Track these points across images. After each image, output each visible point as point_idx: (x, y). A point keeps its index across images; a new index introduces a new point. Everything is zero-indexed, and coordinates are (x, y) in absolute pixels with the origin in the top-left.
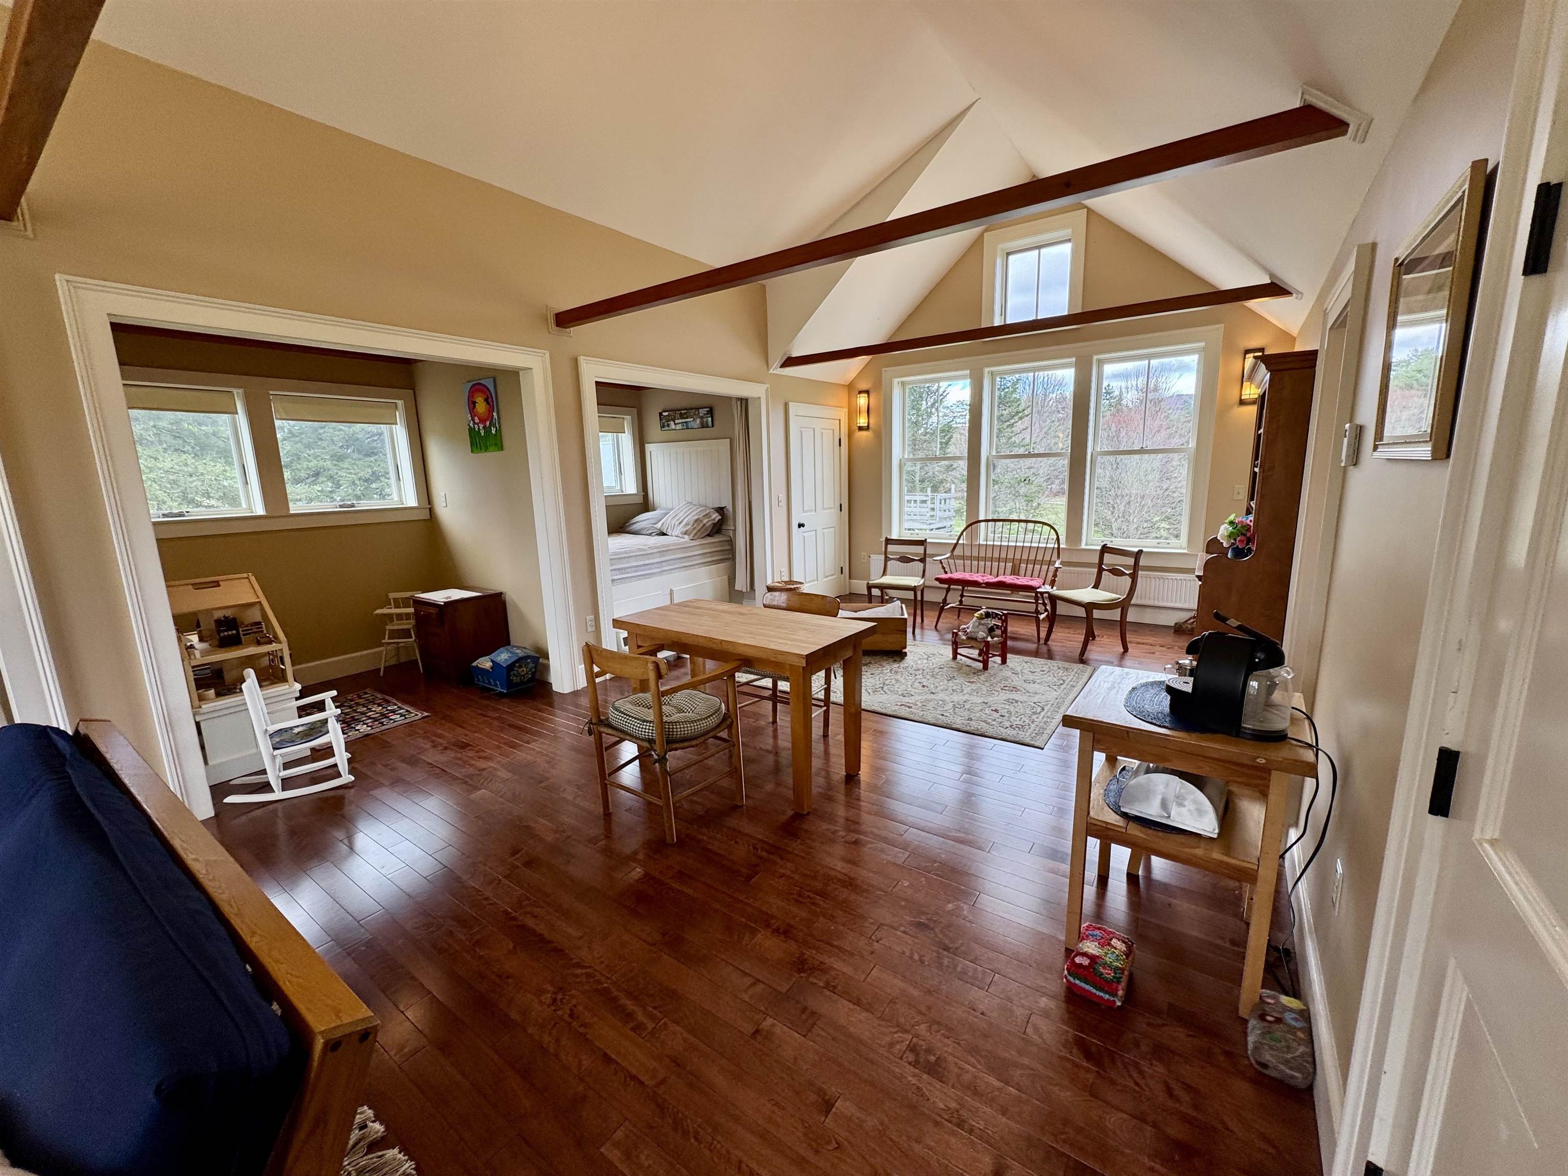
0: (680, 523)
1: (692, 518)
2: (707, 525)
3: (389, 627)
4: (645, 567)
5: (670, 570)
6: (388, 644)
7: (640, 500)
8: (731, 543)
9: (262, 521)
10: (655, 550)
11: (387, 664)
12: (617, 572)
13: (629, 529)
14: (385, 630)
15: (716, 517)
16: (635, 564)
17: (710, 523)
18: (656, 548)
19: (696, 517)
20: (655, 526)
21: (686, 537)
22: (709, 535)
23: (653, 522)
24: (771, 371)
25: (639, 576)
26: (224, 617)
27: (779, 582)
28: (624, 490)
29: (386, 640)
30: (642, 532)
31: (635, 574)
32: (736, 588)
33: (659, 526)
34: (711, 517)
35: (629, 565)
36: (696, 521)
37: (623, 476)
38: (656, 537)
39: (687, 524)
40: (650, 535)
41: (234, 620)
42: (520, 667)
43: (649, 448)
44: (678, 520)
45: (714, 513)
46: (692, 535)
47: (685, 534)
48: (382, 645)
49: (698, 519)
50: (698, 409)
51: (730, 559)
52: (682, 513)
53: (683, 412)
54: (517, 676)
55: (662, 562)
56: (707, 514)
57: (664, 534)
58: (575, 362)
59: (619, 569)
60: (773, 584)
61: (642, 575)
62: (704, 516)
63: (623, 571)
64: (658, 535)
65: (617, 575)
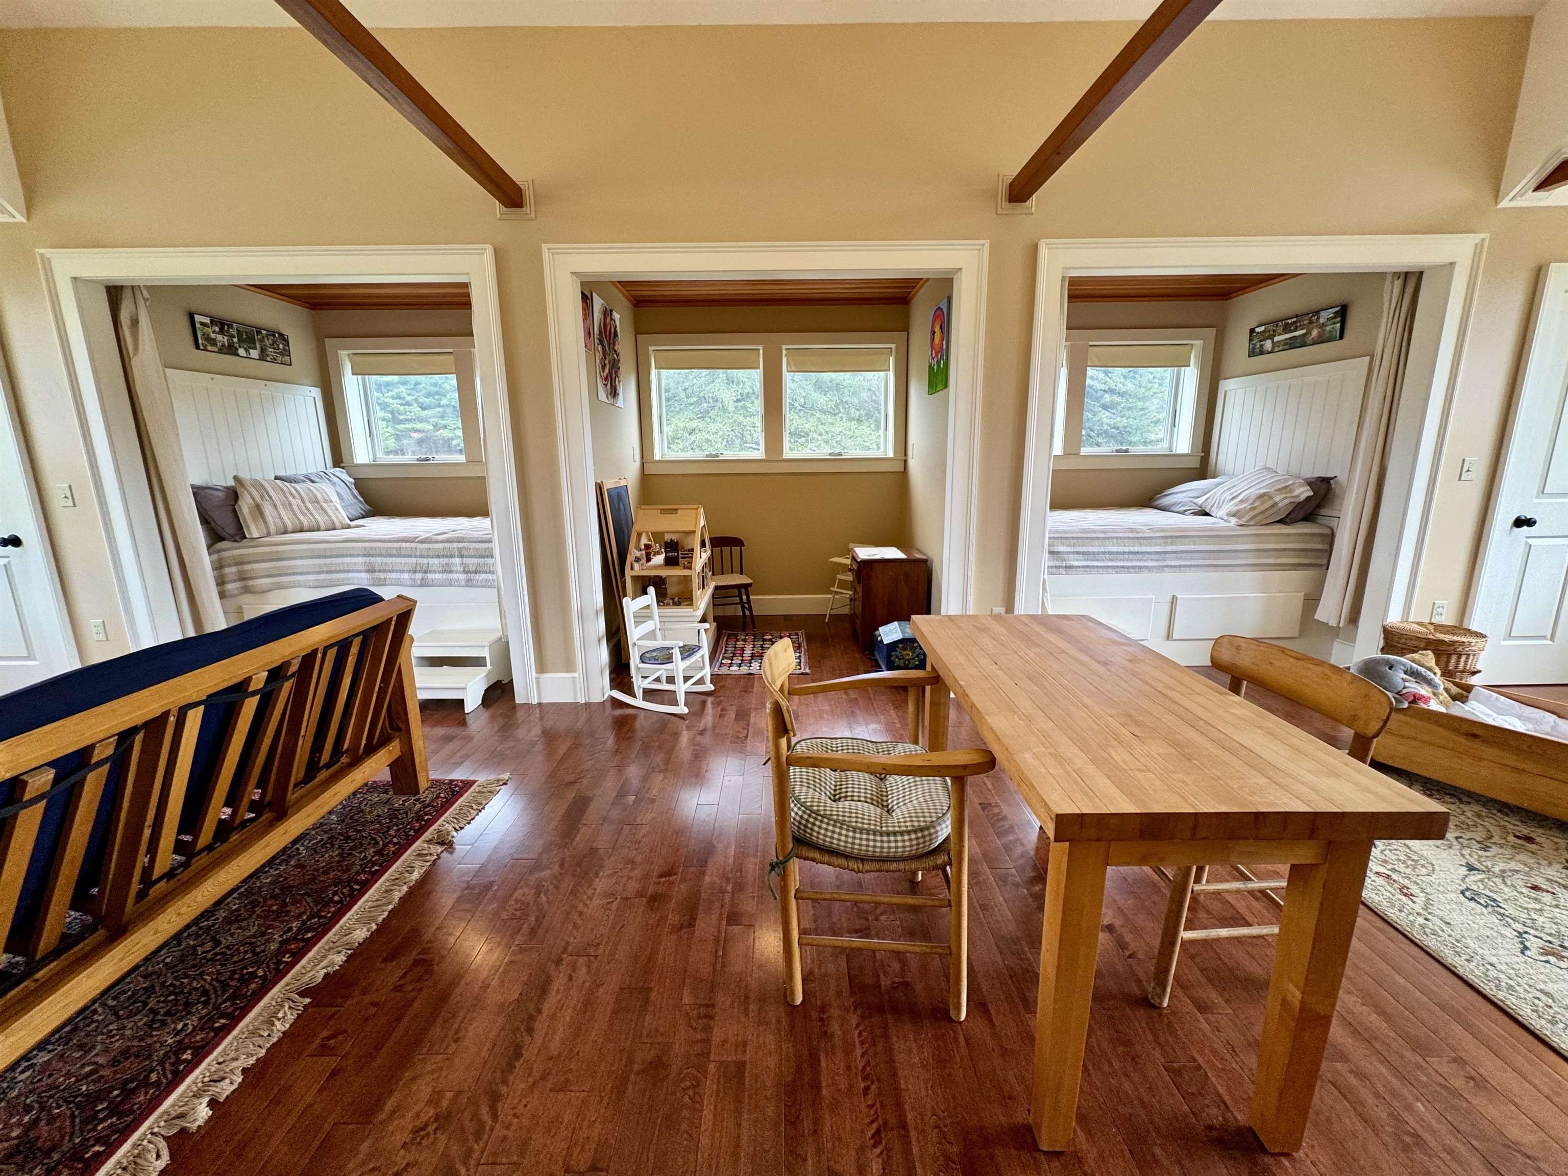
0: (1233, 499)
1: (1255, 491)
2: (1280, 505)
3: (839, 576)
4: (1131, 556)
5: (1180, 566)
6: (836, 593)
7: (1195, 463)
8: (1330, 538)
9: (763, 464)
10: (1159, 534)
11: (833, 612)
12: (1081, 557)
13: (1157, 503)
14: (836, 578)
15: (1304, 492)
16: (1114, 549)
17: (1287, 501)
18: (1163, 530)
19: (1262, 491)
20: (1195, 501)
21: (1234, 520)
22: (1281, 521)
23: (1195, 494)
24: (1505, 203)
25: (1117, 567)
26: (671, 540)
27: (1419, 624)
28: (1174, 449)
29: (835, 589)
30: (1172, 509)
31: (1110, 564)
32: (1317, 617)
33: (1200, 501)
34: (1291, 491)
35: (1102, 549)
36: (1261, 497)
37: (1176, 429)
38: (1191, 516)
39: (1242, 501)
40: (1183, 513)
41: (677, 543)
42: (905, 649)
43: (1228, 386)
44: (1232, 494)
45: (1301, 485)
46: (1245, 519)
47: (1234, 515)
48: (831, 592)
49: (1265, 494)
50: (1317, 313)
51: (1320, 566)
52: (1245, 483)
53: (1290, 321)
54: (900, 659)
55: (1166, 553)
56: (1286, 487)
57: (1207, 514)
58: (1033, 252)
59: (1083, 553)
60: (1402, 625)
61: (1123, 567)
62: (1279, 490)
63: (1091, 557)
64: (1195, 514)
65: (1077, 560)
